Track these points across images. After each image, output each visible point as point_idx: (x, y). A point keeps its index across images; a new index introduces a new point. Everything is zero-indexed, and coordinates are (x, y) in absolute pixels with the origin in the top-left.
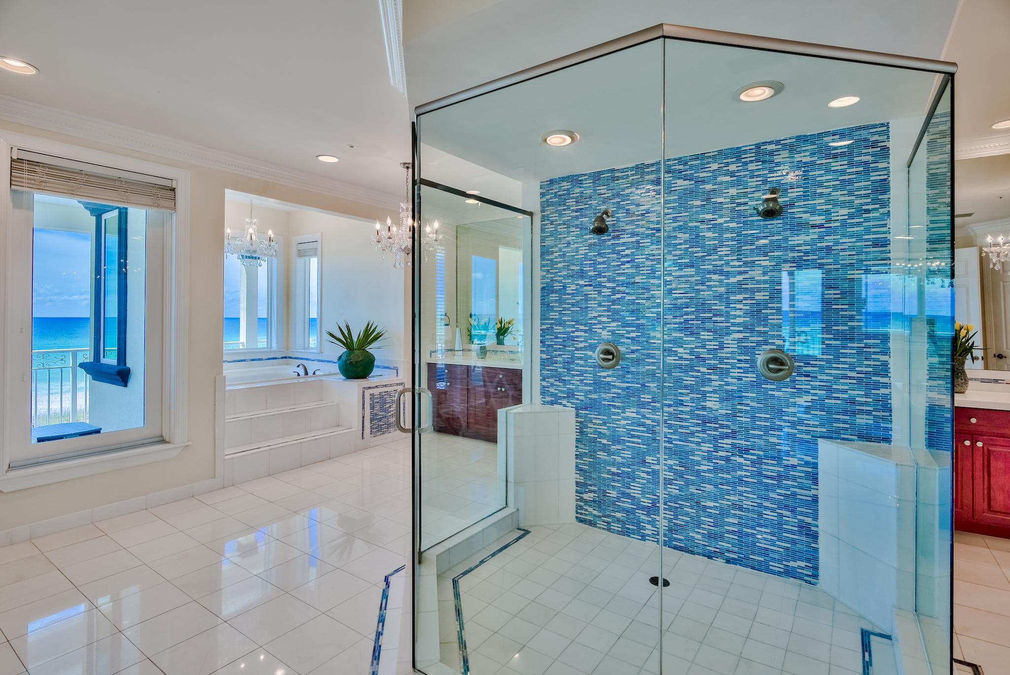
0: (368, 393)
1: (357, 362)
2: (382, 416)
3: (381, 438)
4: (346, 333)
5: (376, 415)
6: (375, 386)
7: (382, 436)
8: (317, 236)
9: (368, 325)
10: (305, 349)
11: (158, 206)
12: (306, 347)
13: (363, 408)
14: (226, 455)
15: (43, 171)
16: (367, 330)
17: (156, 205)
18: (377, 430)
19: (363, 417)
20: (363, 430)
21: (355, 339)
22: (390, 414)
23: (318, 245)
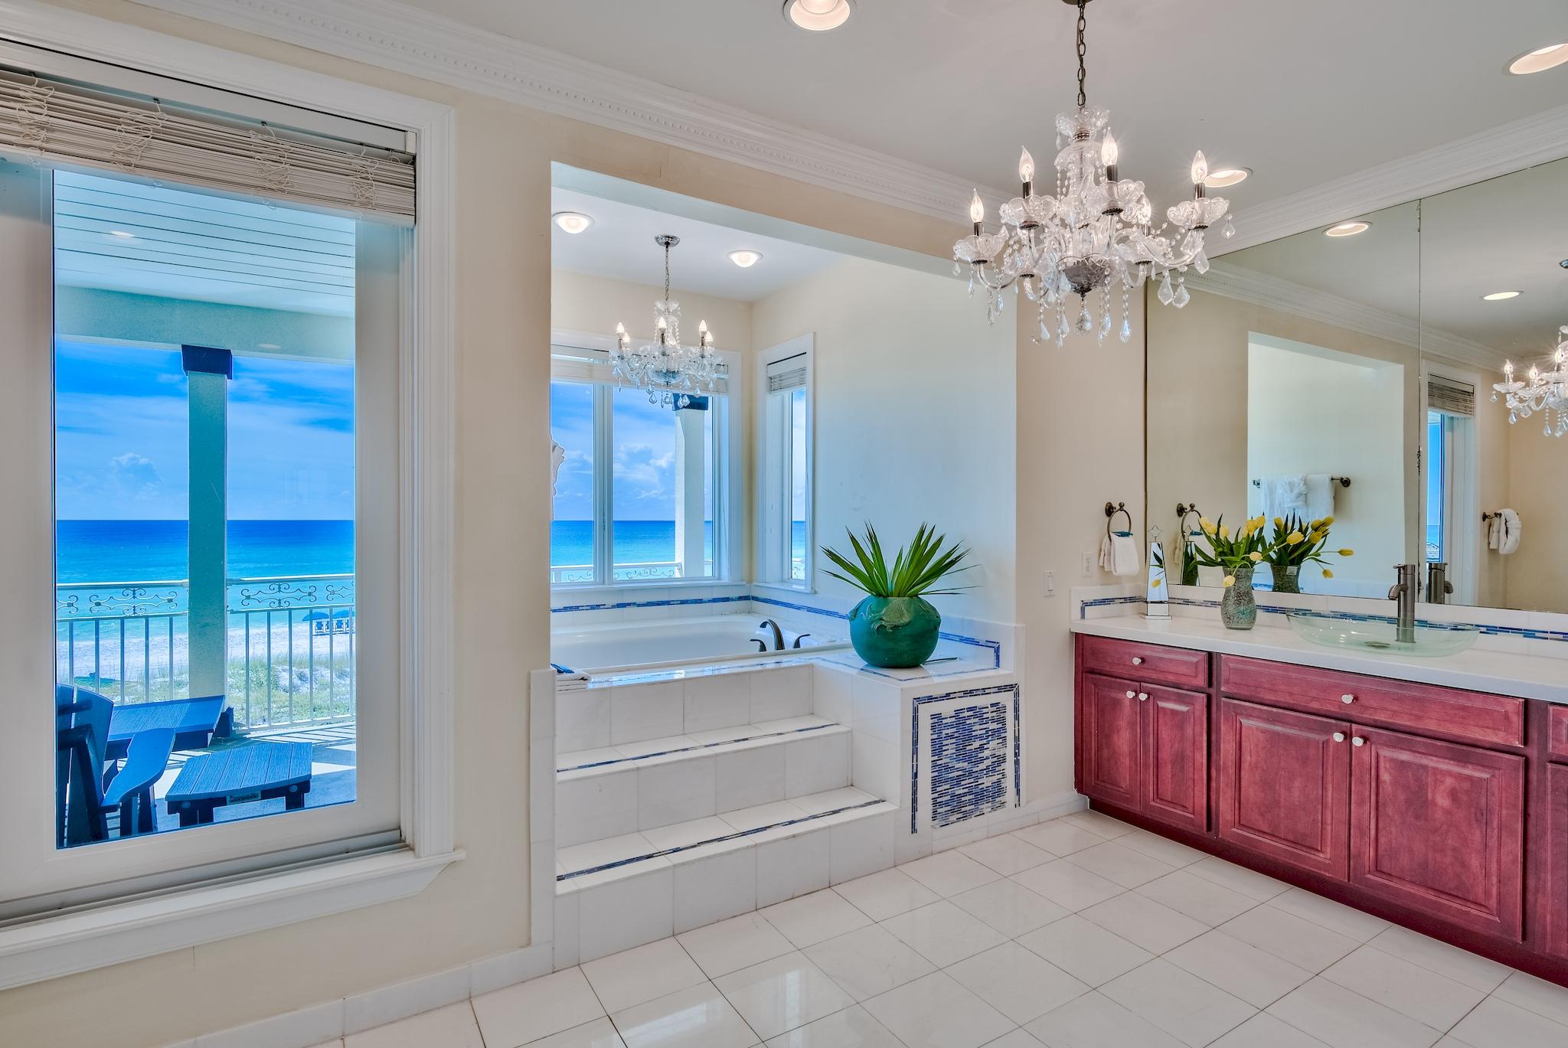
0: (926, 711)
1: (895, 627)
2: (961, 773)
3: (962, 830)
4: (868, 550)
5: (947, 768)
6: (944, 692)
7: (961, 823)
8: (804, 343)
9: (922, 532)
10: (782, 581)
11: (367, 204)
12: (786, 579)
13: (915, 752)
14: (560, 878)
15: (40, 97)
16: (918, 545)
17: (363, 199)
18: (949, 808)
19: (915, 775)
20: (914, 809)
21: (890, 567)
22: (982, 766)
23: (807, 361)
